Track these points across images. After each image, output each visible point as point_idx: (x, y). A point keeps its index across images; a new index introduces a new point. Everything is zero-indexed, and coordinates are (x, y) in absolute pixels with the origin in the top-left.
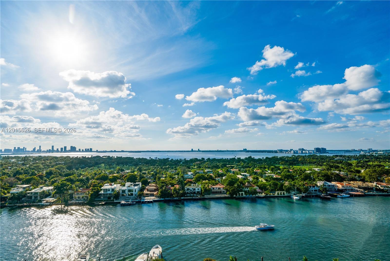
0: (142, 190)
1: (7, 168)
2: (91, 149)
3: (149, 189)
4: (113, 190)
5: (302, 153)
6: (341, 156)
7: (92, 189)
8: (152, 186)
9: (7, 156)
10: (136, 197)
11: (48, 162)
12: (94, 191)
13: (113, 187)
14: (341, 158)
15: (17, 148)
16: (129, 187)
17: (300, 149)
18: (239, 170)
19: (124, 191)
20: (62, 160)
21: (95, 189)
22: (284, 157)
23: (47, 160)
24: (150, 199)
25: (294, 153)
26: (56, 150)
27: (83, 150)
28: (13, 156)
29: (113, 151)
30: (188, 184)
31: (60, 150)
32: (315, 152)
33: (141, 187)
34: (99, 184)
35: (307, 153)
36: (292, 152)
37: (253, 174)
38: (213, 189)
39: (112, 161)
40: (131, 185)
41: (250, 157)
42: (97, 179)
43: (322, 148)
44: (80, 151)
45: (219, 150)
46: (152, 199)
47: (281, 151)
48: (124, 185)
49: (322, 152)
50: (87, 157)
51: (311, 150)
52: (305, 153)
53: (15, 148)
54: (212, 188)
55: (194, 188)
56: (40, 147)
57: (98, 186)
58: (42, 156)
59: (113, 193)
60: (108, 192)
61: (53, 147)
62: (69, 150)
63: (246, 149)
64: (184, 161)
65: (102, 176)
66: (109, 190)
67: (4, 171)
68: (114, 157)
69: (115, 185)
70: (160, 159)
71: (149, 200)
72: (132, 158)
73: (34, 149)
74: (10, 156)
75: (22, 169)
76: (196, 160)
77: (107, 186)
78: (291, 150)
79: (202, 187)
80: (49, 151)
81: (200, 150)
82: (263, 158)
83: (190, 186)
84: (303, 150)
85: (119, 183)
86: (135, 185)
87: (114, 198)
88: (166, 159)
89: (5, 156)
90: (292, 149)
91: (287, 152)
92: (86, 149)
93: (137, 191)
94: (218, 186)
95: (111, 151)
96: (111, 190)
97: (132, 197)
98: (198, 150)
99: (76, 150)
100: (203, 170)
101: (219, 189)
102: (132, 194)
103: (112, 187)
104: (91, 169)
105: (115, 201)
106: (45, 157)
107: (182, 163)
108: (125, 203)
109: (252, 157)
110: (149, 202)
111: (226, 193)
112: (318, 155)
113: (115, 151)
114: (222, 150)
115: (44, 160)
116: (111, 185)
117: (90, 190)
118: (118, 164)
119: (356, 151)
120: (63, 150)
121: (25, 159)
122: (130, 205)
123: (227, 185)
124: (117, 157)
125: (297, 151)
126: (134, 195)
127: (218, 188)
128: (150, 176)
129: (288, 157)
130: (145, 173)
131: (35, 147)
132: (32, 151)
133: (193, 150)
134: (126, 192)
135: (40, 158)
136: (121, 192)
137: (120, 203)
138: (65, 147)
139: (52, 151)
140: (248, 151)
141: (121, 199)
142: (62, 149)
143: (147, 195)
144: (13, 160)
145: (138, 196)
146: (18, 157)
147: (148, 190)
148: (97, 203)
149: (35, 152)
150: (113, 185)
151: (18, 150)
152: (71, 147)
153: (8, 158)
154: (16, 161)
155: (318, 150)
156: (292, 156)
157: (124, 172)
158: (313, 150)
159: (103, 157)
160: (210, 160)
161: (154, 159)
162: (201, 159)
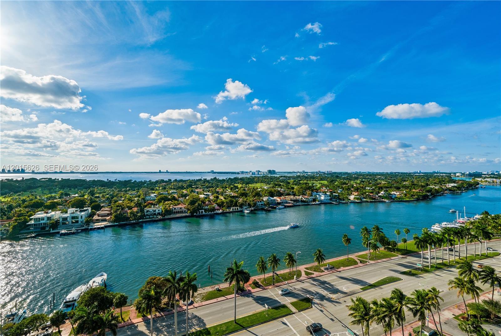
0: (92, 215)
3: (101, 214)
4: (49, 218)
5: (258, 174)
6: (284, 177)
7: (16, 220)
8: (105, 210)
10: (82, 224)
12: (19, 223)
13: (49, 215)
14: (284, 178)
16: (73, 213)
17: (257, 171)
18: (203, 190)
19: (65, 219)
21: (20, 219)
24: (101, 225)
25: (252, 174)
30: (148, 207)
32: (268, 173)
33: (90, 213)
34: (27, 212)
35: (261, 174)
36: (251, 173)
37: (216, 193)
38: (175, 209)
39: (55, 184)
40: (76, 211)
41: (215, 178)
42: (26, 207)
43: (273, 170)
45: (188, 171)
46: (103, 225)
47: (243, 173)
48: (66, 212)
49: (272, 173)
51: (265, 172)
54: (173, 209)
55: (154, 210)
57: (26, 215)
59: (48, 222)
60: (42, 222)
63: (213, 171)
64: (149, 182)
65: (34, 202)
66: (43, 219)
68: (58, 179)
69: (53, 213)
70: (121, 181)
71: (99, 226)
72: (84, 180)
76: (163, 181)
77: (40, 215)
78: (250, 172)
79: (163, 208)
83: (150, 207)
84: (259, 171)
85: (60, 210)
86: (81, 211)
87: (50, 228)
88: (128, 181)
91: (247, 174)
93: (84, 217)
94: (180, 206)
96: (46, 219)
97: (76, 224)
100: (167, 191)
101: (181, 208)
102: (77, 222)
103: (47, 215)
104: (19, 195)
105: (52, 231)
107: (147, 184)
108: (66, 232)
109: (217, 178)
110: (99, 228)
111: (187, 213)
112: (269, 176)
114: (191, 171)
116: (47, 213)
117: (13, 220)
118: (62, 187)
119: (295, 172)
122: (73, 233)
123: (189, 204)
124: (62, 179)
125: (255, 173)
126: (80, 222)
127: (179, 208)
128: (104, 199)
129: (246, 178)
130: (98, 197)
133: (161, 171)
134: (68, 219)
136: (61, 220)
137: (59, 232)
140: (215, 173)
141: (60, 228)
143: (98, 221)
145: (85, 223)
147: (99, 215)
148: (22, 236)
150: (50, 212)
155: (270, 172)
157: (70, 196)
158: (267, 171)
159: (42, 179)
160: (177, 181)
161: (112, 181)
162: (168, 180)
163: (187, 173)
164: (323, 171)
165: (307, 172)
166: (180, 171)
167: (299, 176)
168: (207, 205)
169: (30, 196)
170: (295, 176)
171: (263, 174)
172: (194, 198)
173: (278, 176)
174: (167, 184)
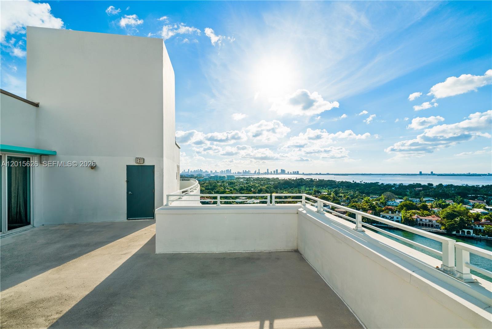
1: (237, 186)
2: (298, 172)
9: (238, 177)
11: (263, 182)
15: (244, 171)
20: (272, 181)
23: (262, 180)
26: (270, 172)
27: (291, 173)
28: (242, 177)
29: (319, 173)
30: (385, 212)
31: (273, 172)
38: (421, 220)
39: (314, 183)
44: (288, 173)
50: (292, 179)
53: (243, 171)
54: (419, 219)
55: (392, 216)
56: (259, 170)
58: (260, 177)
61: (268, 170)
62: (280, 173)
64: (398, 186)
67: (234, 187)
68: (316, 180)
70: (366, 183)
72: (334, 181)
73: (255, 172)
74: (240, 177)
75: (245, 187)
76: (418, 185)
79: (402, 216)
80: (265, 173)
81: (433, 173)
83: (387, 213)
88: (375, 183)
89: (237, 177)
92: (293, 172)
94: (430, 218)
95: (317, 174)
98: (430, 173)
99: (286, 173)
100: (421, 198)
101: (430, 221)
104: (292, 190)
106: (261, 178)
107: (395, 188)
111: (440, 228)
113: (320, 174)
115: (260, 181)
118: (318, 186)
120: (276, 173)
121: (248, 179)
123: (444, 218)
127: (428, 221)
128: (345, 199)
130: (341, 196)
131: (256, 171)
132: (254, 173)
133: (422, 173)
135: (258, 179)
138: (277, 170)
139: (267, 173)
142: (274, 171)
144: (242, 180)
146: (244, 177)
149: (256, 174)
151: (246, 172)
152: (282, 170)
153: (239, 178)
154: (243, 181)
157: (320, 194)
159: (307, 179)
161: (358, 183)
162: (427, 185)
163: (469, 175)
168: (483, 225)
169: (297, 190)
172: (454, 211)
174: (423, 190)
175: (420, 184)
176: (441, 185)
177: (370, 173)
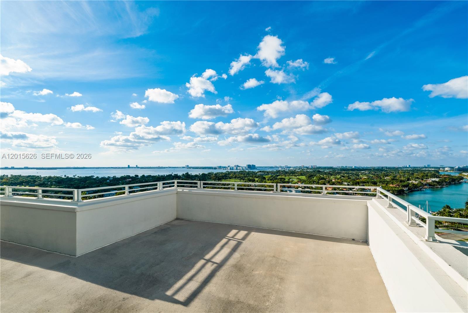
5: (237, 169)
17: (235, 166)
22: (220, 173)
25: (231, 169)
32: (247, 168)
35: (240, 169)
36: (229, 168)
41: (187, 173)
43: (253, 165)
45: (160, 166)
47: (220, 167)
49: (252, 168)
51: (244, 167)
52: (239, 169)
63: (188, 166)
64: (112, 179)
70: (81, 177)
78: (228, 167)
81: (138, 166)
82: (200, 174)
84: (238, 166)
88: (90, 177)
90: (229, 165)
91: (225, 169)
98: (135, 166)
107: (110, 181)
114: (164, 166)
119: (277, 167)
125: (233, 168)
129: (222, 173)
133: (130, 166)
140: (190, 168)
155: (249, 166)
156: (226, 172)
158: (246, 166)
160: (145, 176)
161: (71, 178)
162: (134, 176)
163: (159, 168)
164: (307, 166)
165: (290, 167)
166: (152, 166)
167: (280, 171)
170: (275, 171)
171: (242, 169)
173: (256, 171)
174: (132, 180)
175: (129, 176)
176: (143, 176)
177: (83, 167)
